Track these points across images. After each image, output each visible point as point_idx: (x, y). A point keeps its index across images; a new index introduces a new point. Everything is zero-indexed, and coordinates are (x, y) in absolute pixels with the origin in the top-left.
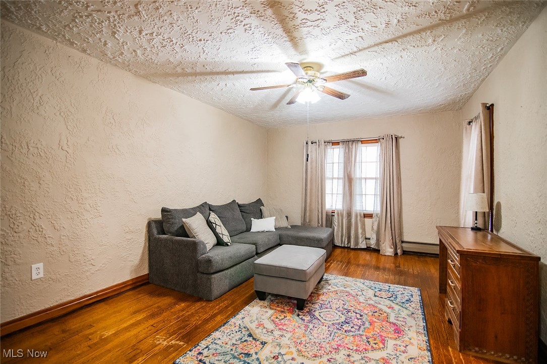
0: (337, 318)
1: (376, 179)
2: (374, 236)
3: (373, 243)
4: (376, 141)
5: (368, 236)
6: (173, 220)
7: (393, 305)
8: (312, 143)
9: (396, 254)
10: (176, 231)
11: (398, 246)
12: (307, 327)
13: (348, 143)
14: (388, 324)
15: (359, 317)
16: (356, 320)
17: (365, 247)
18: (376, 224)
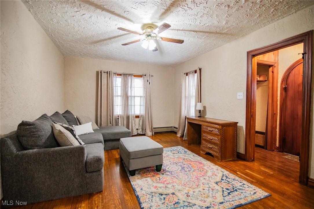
0: (177, 168)
1: (141, 97)
2: (141, 127)
3: (140, 131)
4: (141, 76)
5: (137, 128)
8: (104, 73)
9: (153, 135)
11: (153, 130)
12: (174, 177)
13: (125, 75)
14: (194, 162)
16: (184, 165)
17: (136, 134)
18: (141, 121)
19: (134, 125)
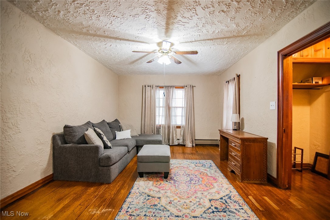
0: (186, 179)
1: (182, 107)
2: (182, 138)
3: (181, 142)
4: (182, 87)
5: (178, 138)
6: (75, 133)
7: (206, 169)
8: (148, 86)
9: (193, 146)
10: (77, 141)
11: (194, 142)
12: (174, 185)
13: (168, 88)
14: (209, 177)
15: (196, 177)
16: (195, 178)
17: (177, 144)
18: (182, 131)
19: (174, 135)
